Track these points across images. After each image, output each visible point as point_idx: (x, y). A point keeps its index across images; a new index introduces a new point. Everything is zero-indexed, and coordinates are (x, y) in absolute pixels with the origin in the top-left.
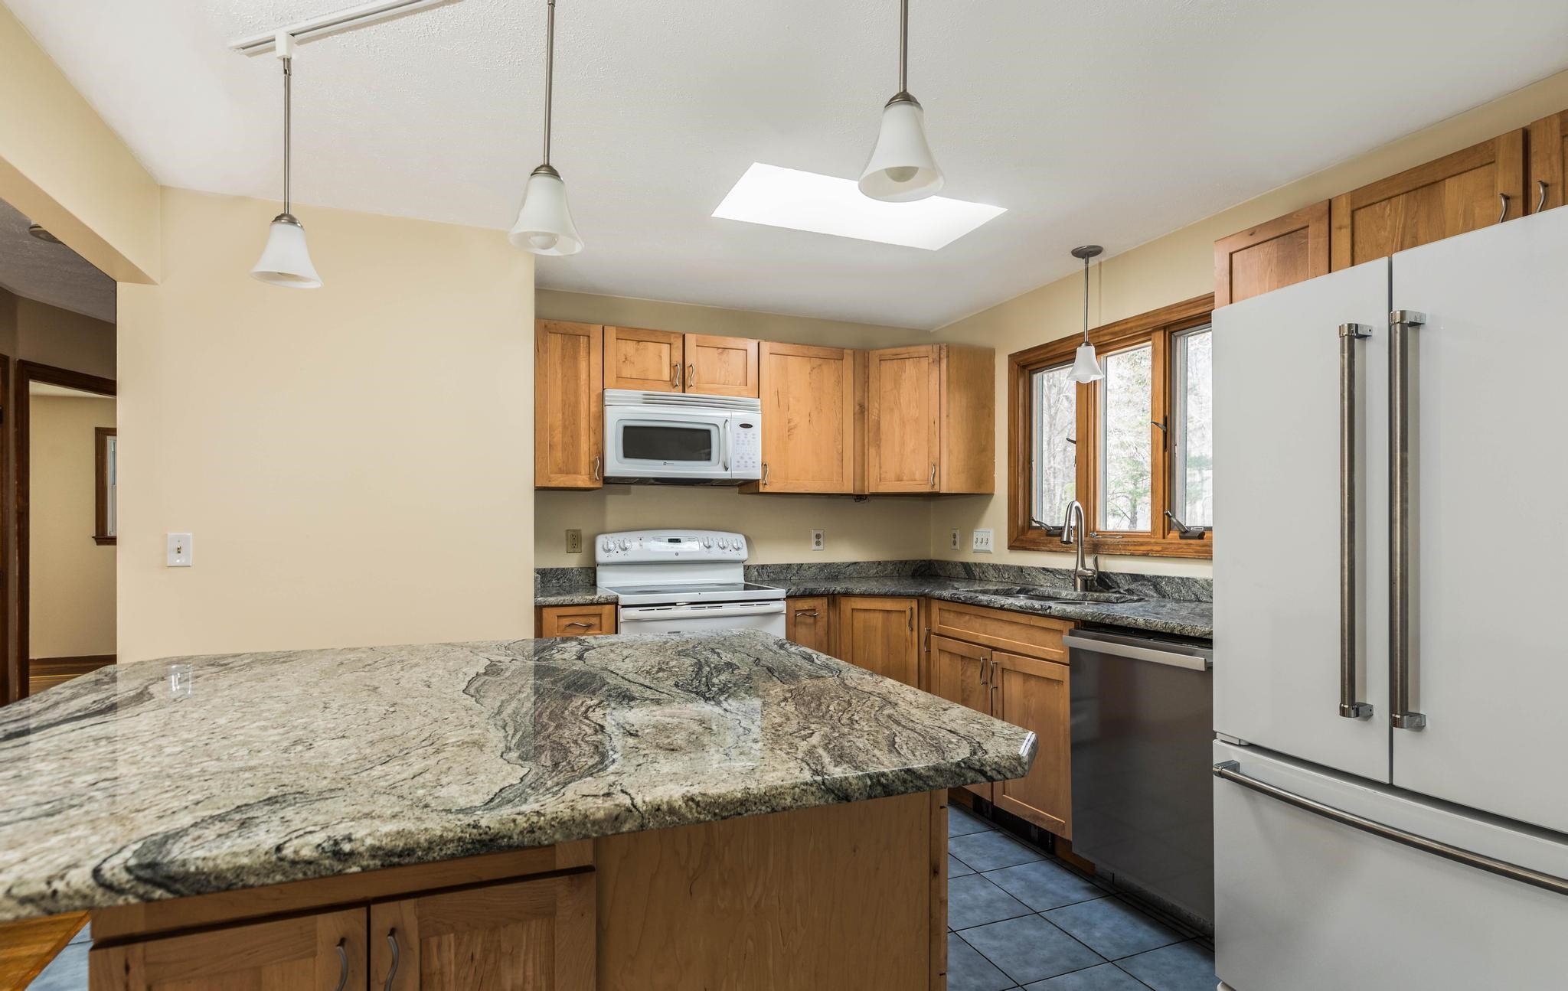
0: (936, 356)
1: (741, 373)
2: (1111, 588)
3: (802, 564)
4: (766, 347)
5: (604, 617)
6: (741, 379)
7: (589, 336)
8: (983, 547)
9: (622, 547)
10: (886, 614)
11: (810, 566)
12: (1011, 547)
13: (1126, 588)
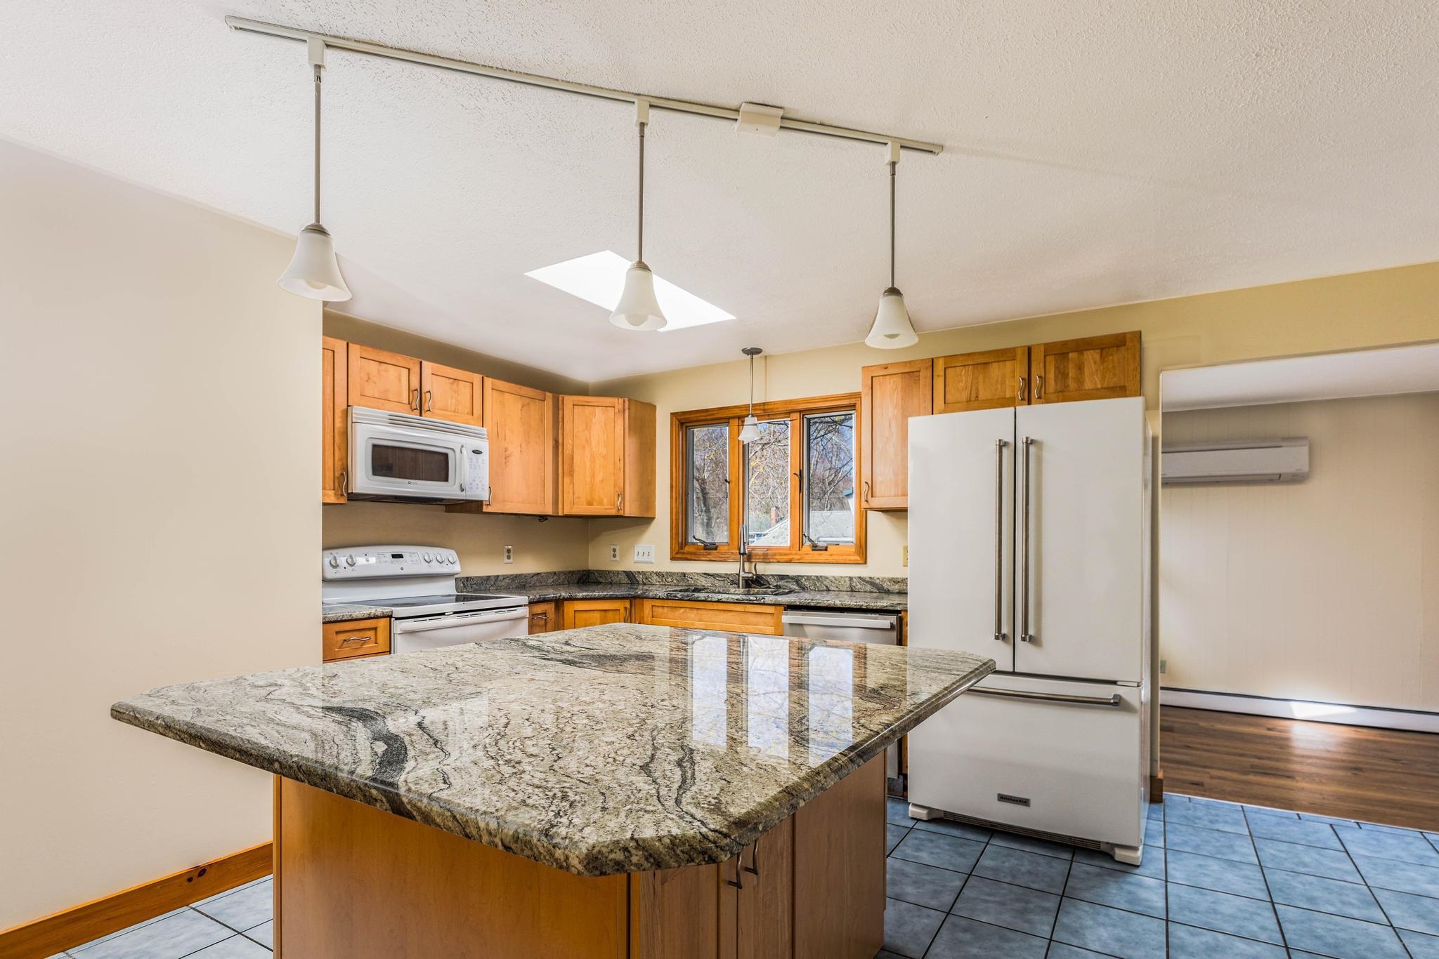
0: (621, 407)
1: (468, 404)
2: (763, 585)
3: (498, 576)
4: (488, 381)
5: (379, 631)
6: (468, 410)
7: (334, 351)
8: (645, 558)
9: (334, 564)
10: (603, 613)
11: (505, 577)
12: (673, 559)
13: (775, 584)
